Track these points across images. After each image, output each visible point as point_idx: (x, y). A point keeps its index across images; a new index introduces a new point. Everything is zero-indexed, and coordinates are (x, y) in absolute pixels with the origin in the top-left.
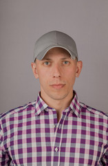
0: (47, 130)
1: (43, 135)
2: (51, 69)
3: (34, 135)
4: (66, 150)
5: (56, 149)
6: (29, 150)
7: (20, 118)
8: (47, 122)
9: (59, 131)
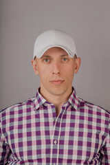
0: (47, 124)
1: (42, 129)
2: (51, 65)
3: (33, 129)
4: (65, 143)
5: (55, 142)
6: (29, 143)
7: (21, 112)
8: (46, 116)
9: (58, 125)
